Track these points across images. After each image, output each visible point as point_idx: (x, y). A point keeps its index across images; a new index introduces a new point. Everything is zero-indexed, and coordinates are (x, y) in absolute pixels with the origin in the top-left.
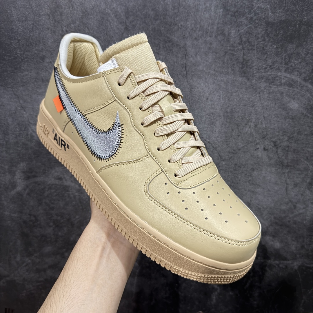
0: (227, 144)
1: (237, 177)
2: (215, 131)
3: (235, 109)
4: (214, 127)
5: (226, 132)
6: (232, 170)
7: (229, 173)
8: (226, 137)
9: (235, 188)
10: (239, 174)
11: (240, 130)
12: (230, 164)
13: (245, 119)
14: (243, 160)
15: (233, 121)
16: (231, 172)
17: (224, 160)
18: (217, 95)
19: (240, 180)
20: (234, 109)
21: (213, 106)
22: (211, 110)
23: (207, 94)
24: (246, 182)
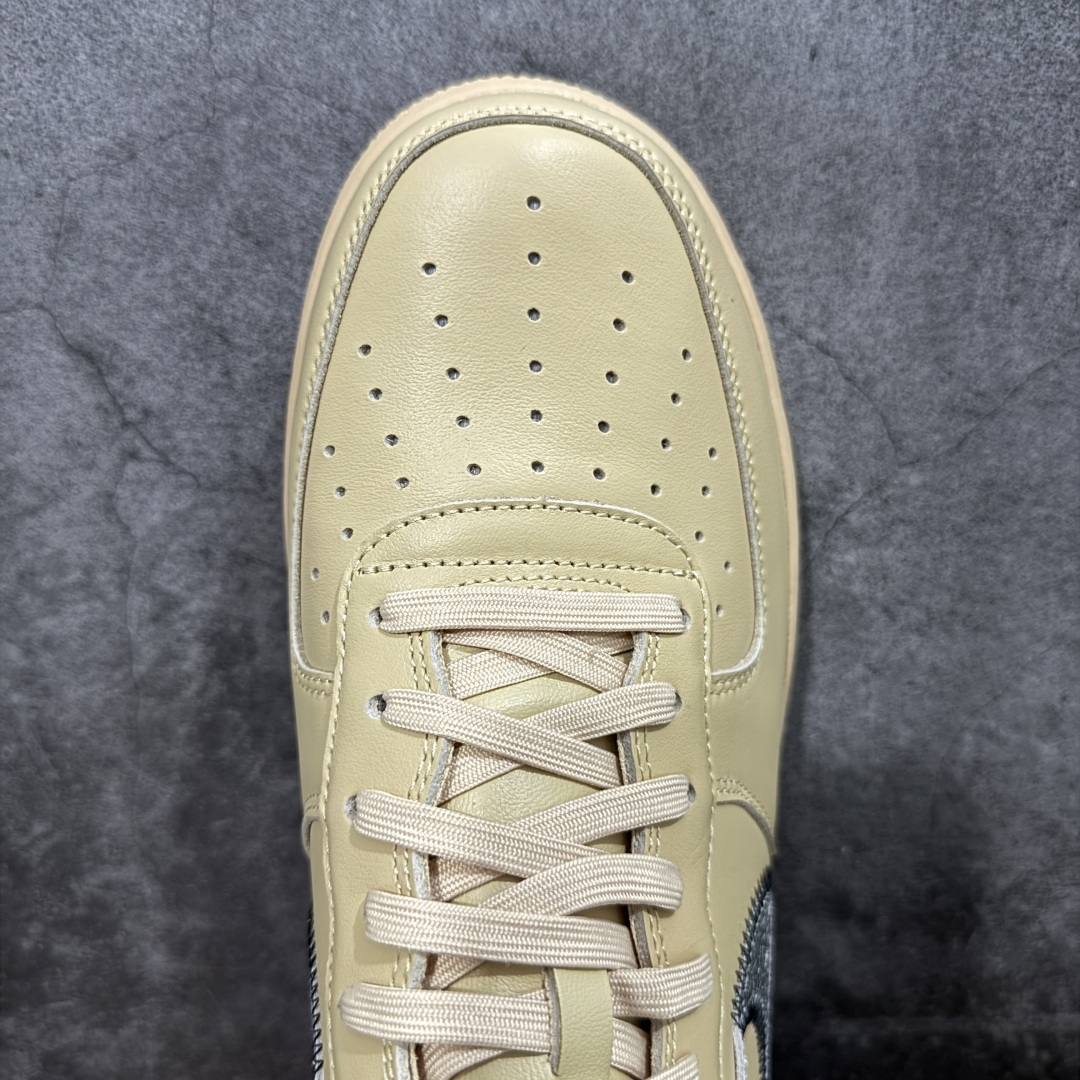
0: (937, 359)
1: (990, 561)
2: (867, 274)
3: (993, 119)
4: (860, 244)
5: (934, 277)
6: (962, 519)
7: (943, 541)
8: (934, 308)
9: (977, 629)
10: (1006, 545)
11: (1020, 263)
12: (956, 485)
13: (1055, 185)
14: (1035, 455)
15: (979, 203)
16: (960, 534)
17: (915, 462)
18: (882, 22)
19: (1006, 582)
20: (987, 124)
21: (852, 102)
22: (838, 130)
23: (814, 17)
24: (1044, 591)
